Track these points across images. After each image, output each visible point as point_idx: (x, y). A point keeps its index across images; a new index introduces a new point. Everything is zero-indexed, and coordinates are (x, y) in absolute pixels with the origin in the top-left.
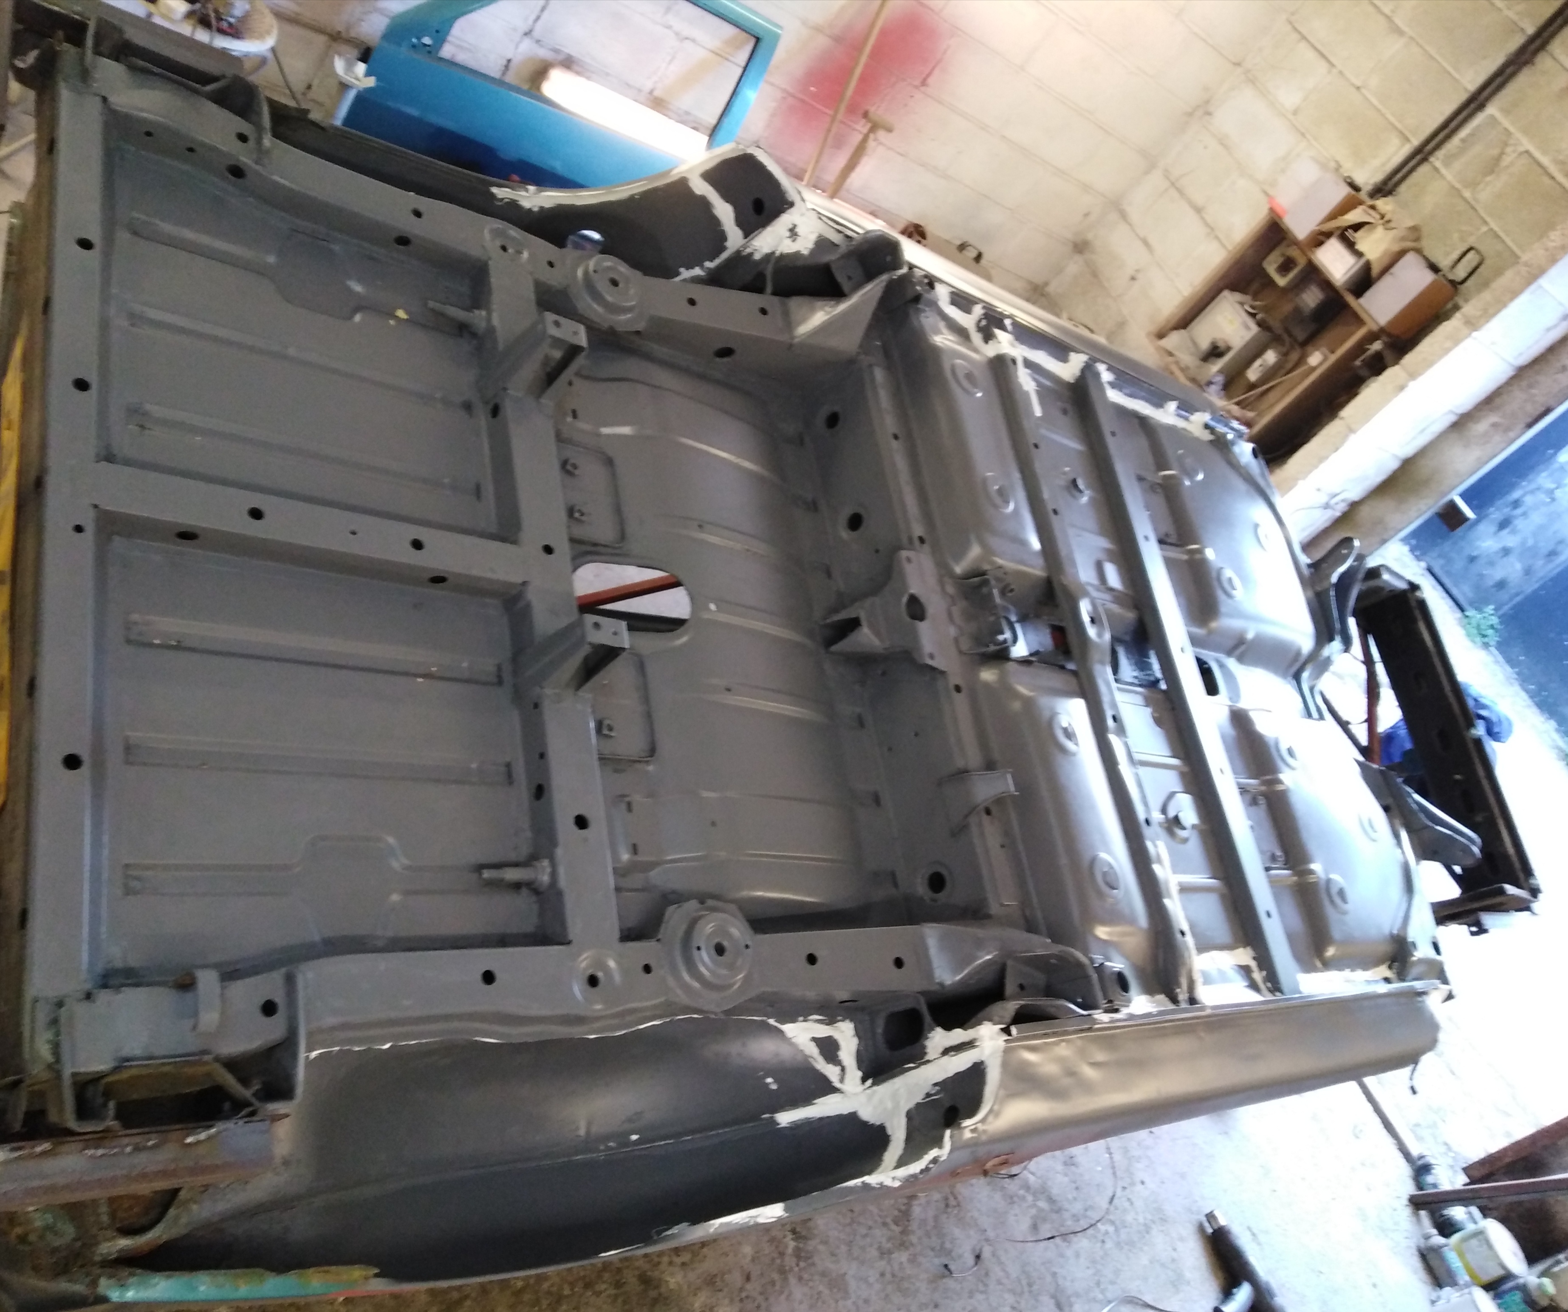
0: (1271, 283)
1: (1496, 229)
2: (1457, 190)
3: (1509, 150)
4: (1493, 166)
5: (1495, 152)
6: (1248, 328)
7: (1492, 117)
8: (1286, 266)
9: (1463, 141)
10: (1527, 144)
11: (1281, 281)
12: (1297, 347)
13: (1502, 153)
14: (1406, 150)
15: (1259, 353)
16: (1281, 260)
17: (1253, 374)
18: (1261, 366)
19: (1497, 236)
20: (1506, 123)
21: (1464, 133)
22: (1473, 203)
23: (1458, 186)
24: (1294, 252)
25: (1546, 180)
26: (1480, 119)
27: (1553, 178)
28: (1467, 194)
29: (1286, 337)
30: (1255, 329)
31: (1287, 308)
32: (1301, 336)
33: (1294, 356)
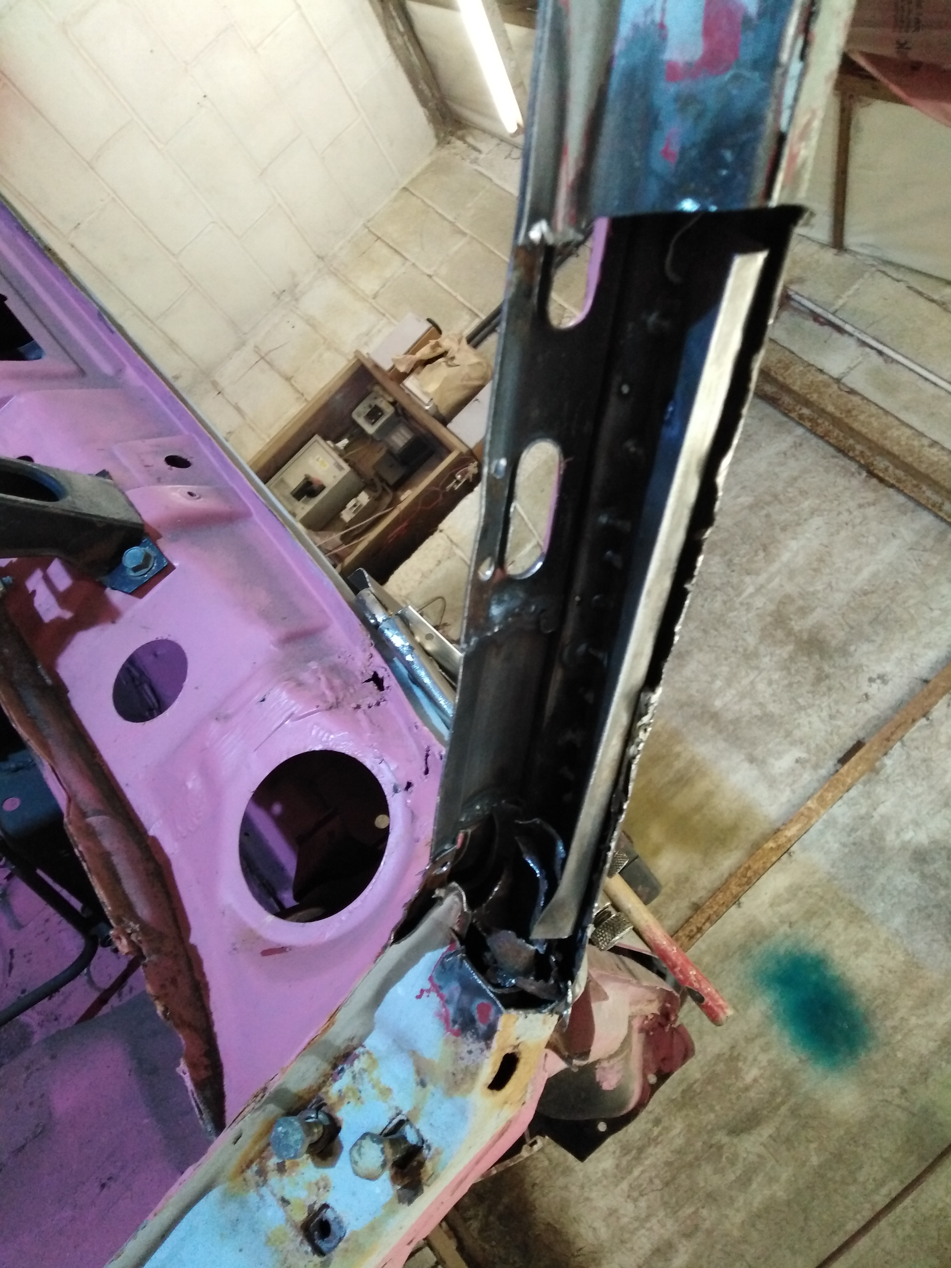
6: (339, 468)
8: (374, 415)
11: (370, 430)
14: (475, 322)
15: (353, 495)
16: (369, 410)
17: (347, 514)
18: (355, 506)
29: (376, 480)
30: (347, 471)
31: (376, 453)
32: (392, 477)
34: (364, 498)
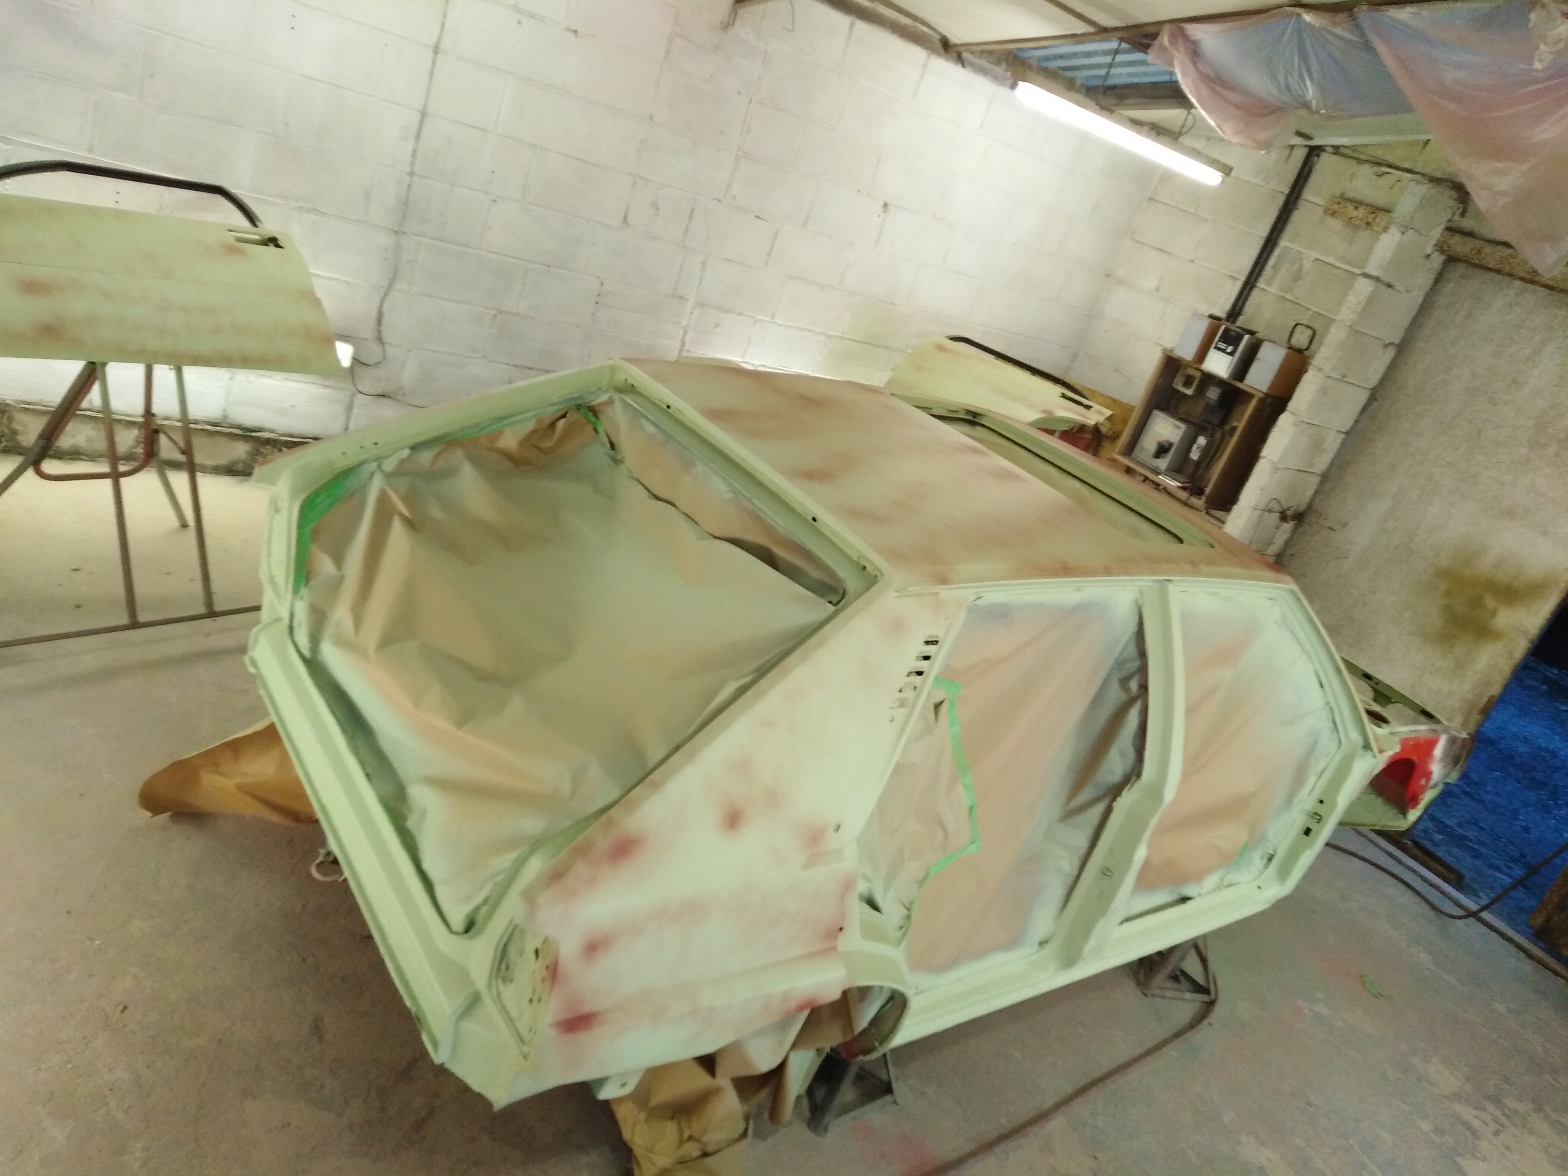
0: (1184, 395)
1: (1317, 310)
2: (1282, 297)
3: (1305, 262)
4: (1298, 276)
5: (1297, 266)
6: (1178, 427)
7: (1286, 247)
8: (1188, 382)
9: (1273, 267)
10: (1315, 255)
11: (1189, 392)
12: (1216, 428)
13: (1301, 265)
14: (1238, 286)
15: (1193, 441)
16: (1183, 379)
17: (1195, 455)
18: (1198, 448)
19: (1321, 315)
20: (1295, 247)
21: (1272, 261)
22: (1296, 301)
23: (1282, 294)
24: (1191, 372)
25: (1336, 271)
26: (1277, 252)
27: (1340, 268)
28: (1289, 296)
29: (1207, 425)
30: (1183, 426)
31: (1200, 407)
32: (1216, 420)
33: (1218, 435)
34: (1202, 441)
